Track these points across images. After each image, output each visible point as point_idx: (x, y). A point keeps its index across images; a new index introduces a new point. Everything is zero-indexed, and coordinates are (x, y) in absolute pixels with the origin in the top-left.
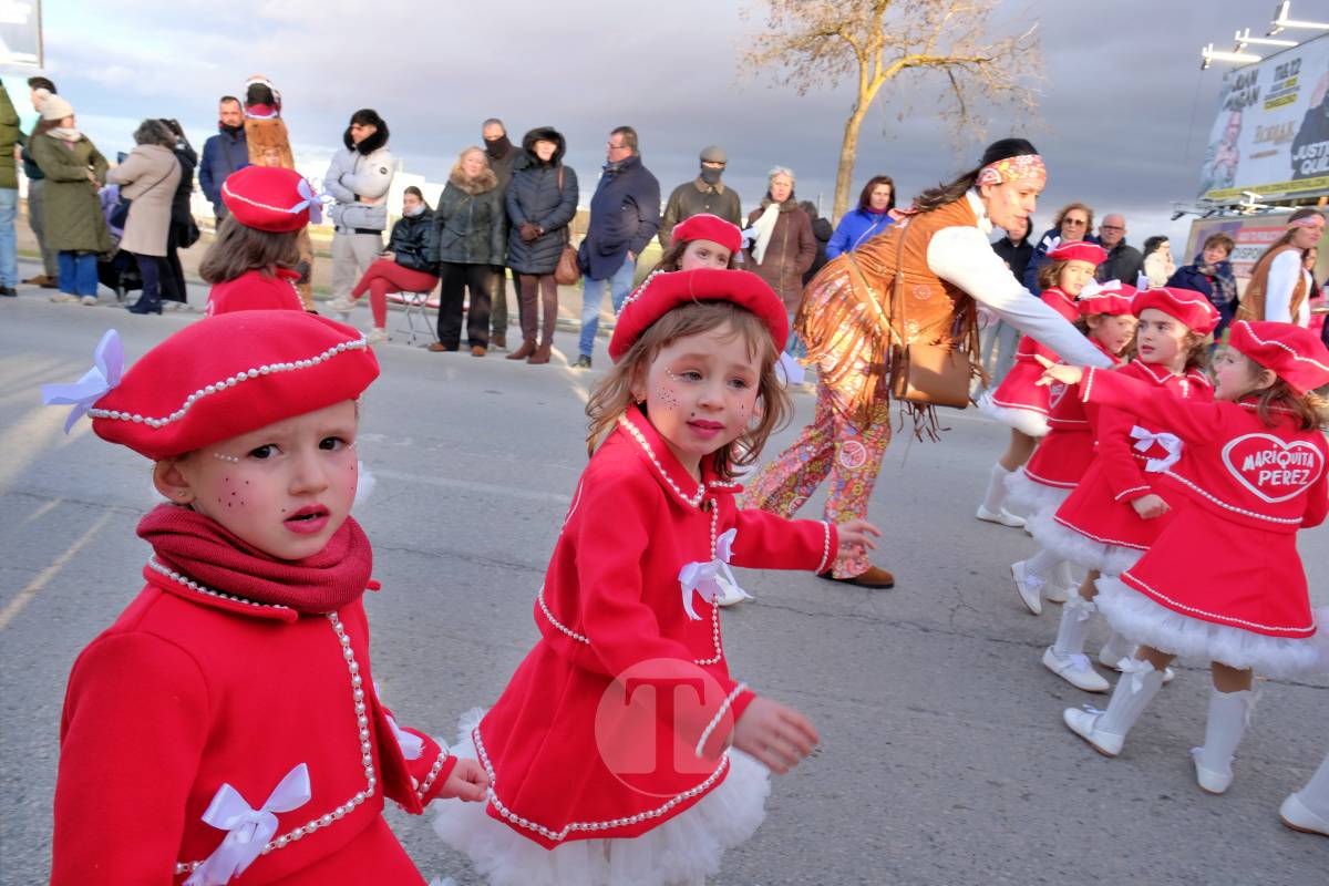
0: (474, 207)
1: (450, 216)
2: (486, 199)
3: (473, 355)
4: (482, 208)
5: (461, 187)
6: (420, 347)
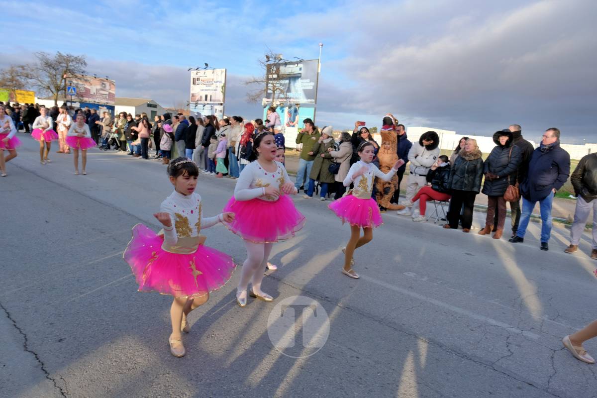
0: (468, 166)
1: (457, 169)
2: (474, 163)
3: (463, 231)
4: (472, 166)
5: (464, 157)
6: (440, 225)
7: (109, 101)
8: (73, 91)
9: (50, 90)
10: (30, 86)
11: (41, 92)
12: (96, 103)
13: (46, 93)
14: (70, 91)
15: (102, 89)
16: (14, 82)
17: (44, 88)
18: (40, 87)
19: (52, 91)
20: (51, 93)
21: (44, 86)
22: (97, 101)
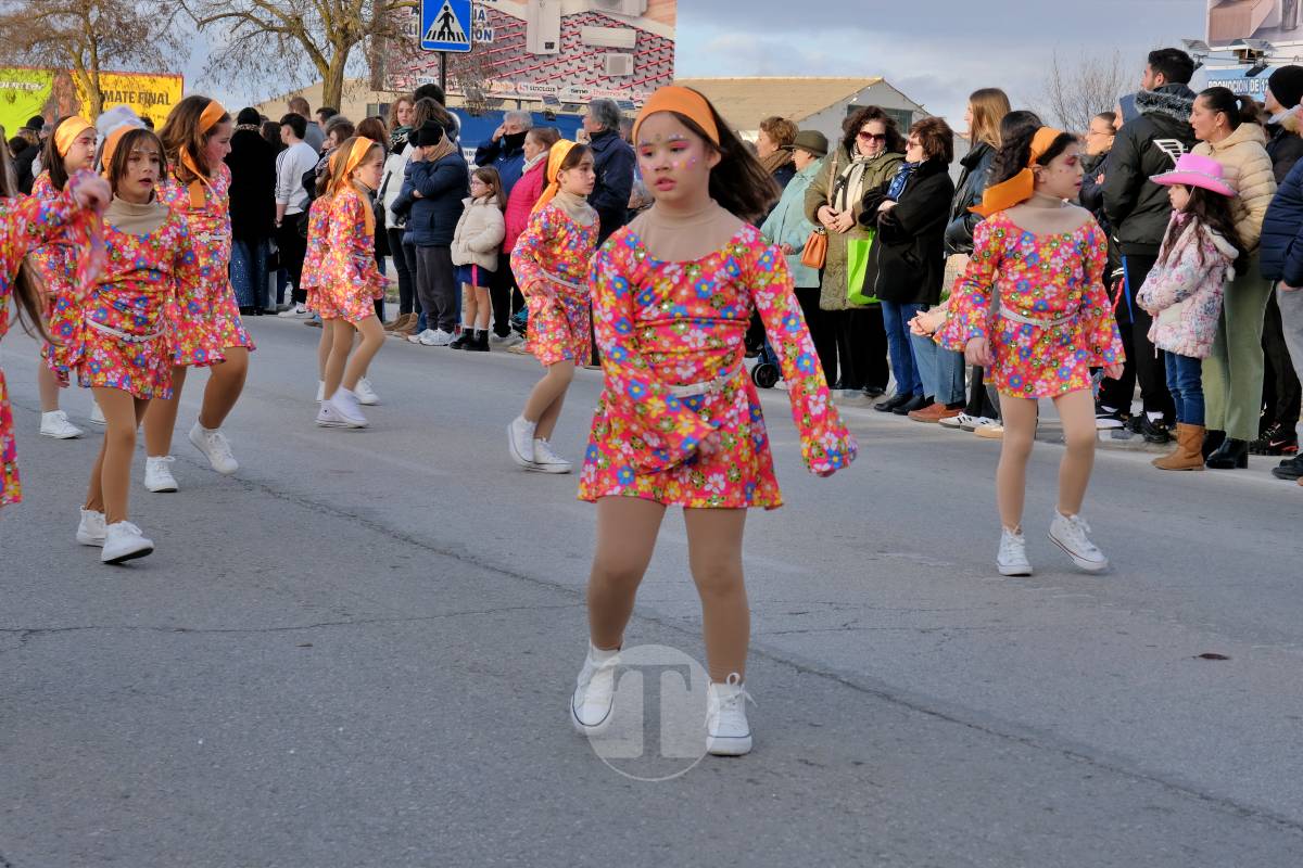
7: (640, 94)
8: (456, 27)
9: (298, 44)
10: (191, 27)
11: (254, 55)
12: (556, 110)
13: (281, 62)
14: (436, 26)
15: (595, 17)
16: (94, 15)
17: (269, 28)
18: (248, 27)
19: (310, 47)
20: (307, 55)
21: (265, 16)
22: (565, 94)
